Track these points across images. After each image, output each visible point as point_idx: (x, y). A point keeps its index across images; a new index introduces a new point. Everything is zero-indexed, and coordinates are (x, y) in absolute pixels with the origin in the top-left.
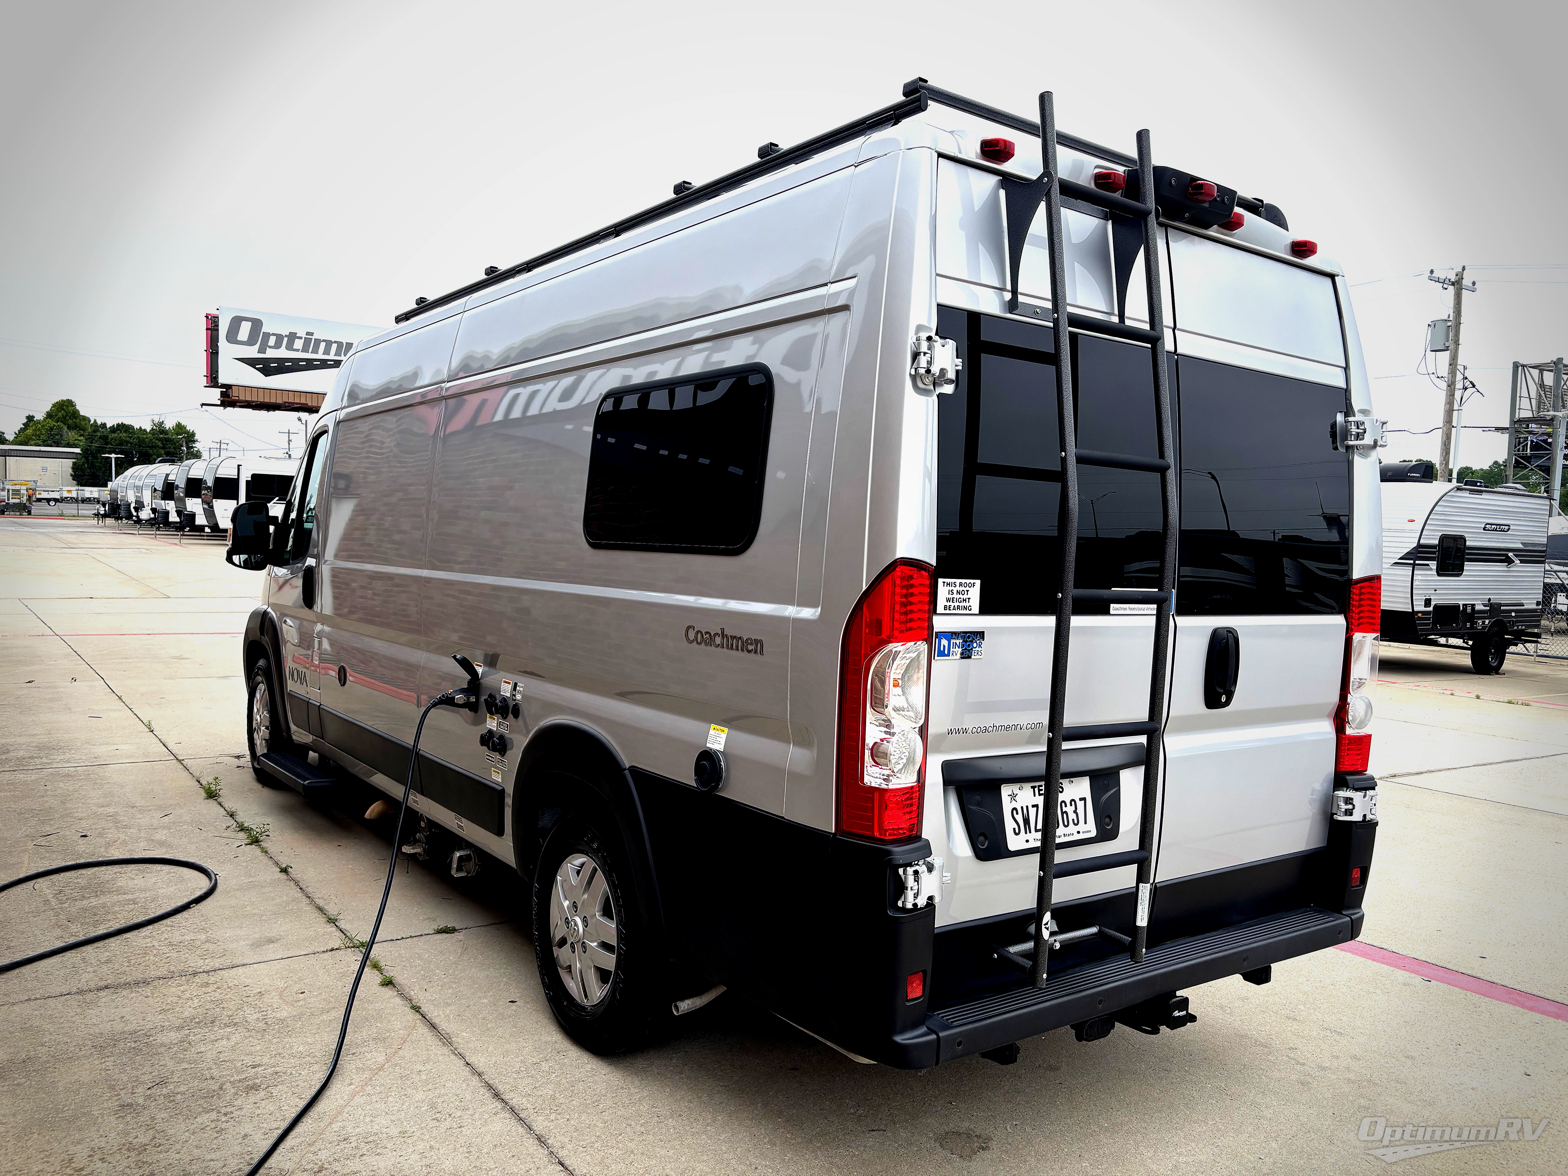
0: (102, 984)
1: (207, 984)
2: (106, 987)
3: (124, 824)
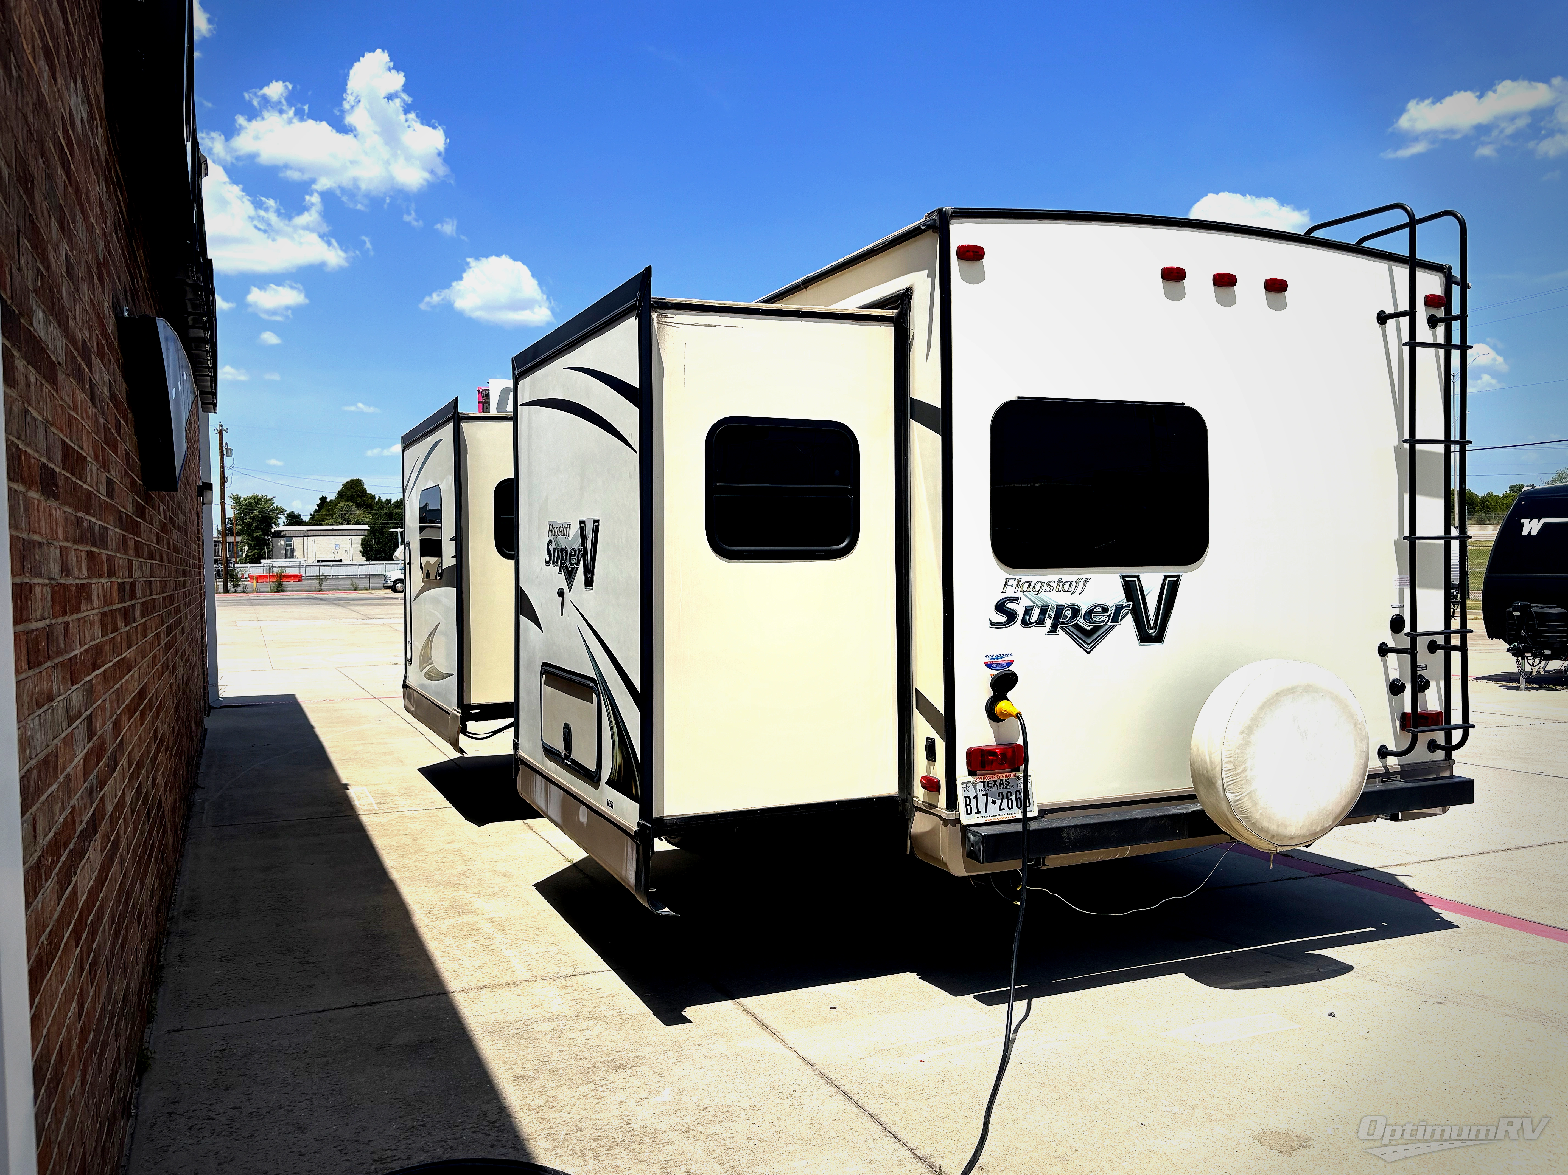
0: (481, 984)
1: (566, 987)
2: (484, 987)
3: (469, 857)
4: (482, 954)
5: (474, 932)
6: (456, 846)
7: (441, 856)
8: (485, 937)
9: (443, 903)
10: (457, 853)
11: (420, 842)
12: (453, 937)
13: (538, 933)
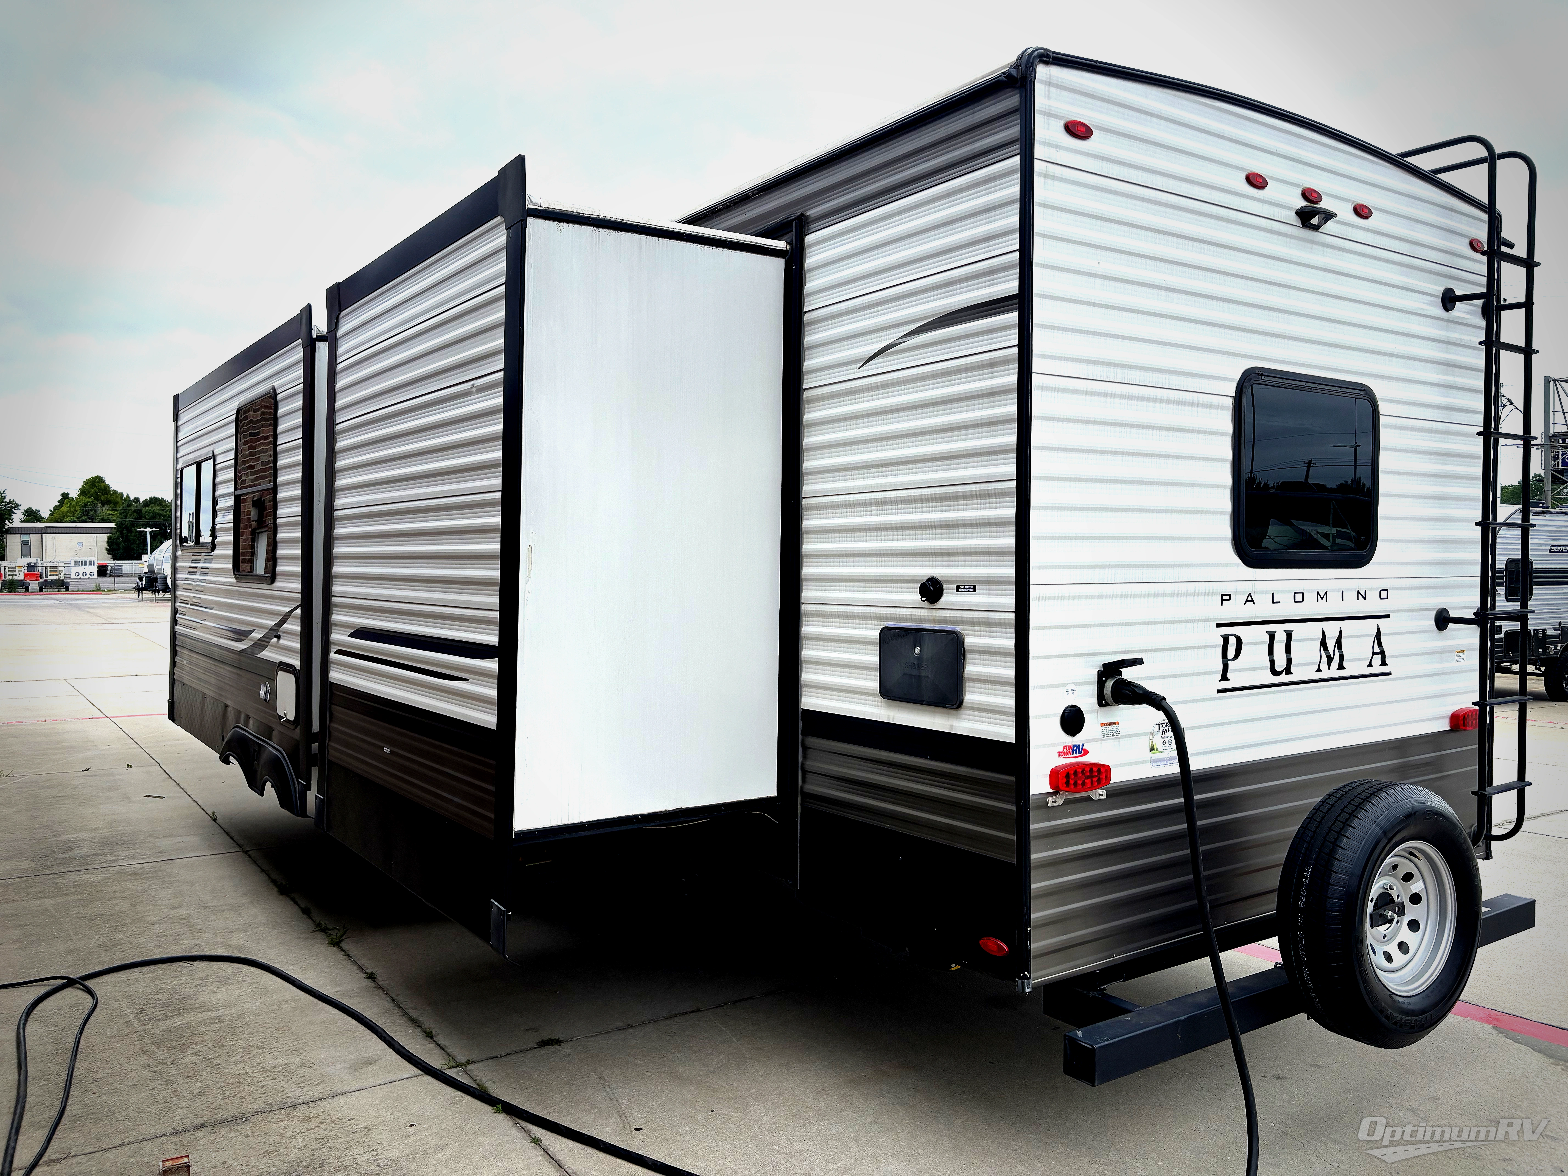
1: (309, 1118)
2: (203, 1126)
4: (204, 1073)
5: (197, 1039)
6: (183, 912)
7: (164, 926)
8: (210, 1045)
9: (160, 996)
10: (185, 921)
11: (139, 908)
12: (168, 1049)
13: (276, 1035)
